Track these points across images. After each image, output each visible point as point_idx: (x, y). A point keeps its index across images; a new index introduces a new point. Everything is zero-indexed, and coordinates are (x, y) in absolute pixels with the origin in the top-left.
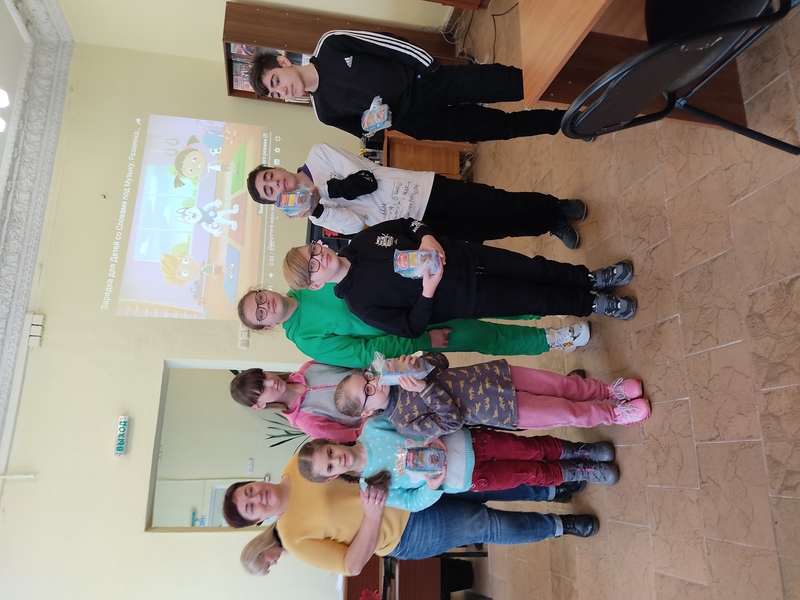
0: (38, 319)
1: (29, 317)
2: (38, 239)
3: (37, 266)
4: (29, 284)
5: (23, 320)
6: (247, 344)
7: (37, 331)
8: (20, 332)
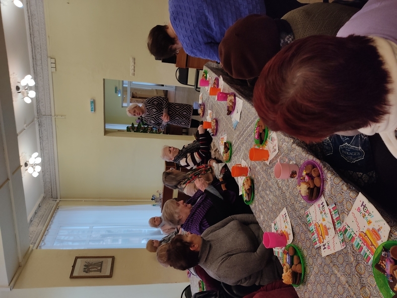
0: (53, 61)
1: (49, 59)
2: (44, 24)
3: (47, 37)
4: (46, 45)
5: (47, 61)
6: (134, 75)
7: (53, 65)
8: (47, 65)
